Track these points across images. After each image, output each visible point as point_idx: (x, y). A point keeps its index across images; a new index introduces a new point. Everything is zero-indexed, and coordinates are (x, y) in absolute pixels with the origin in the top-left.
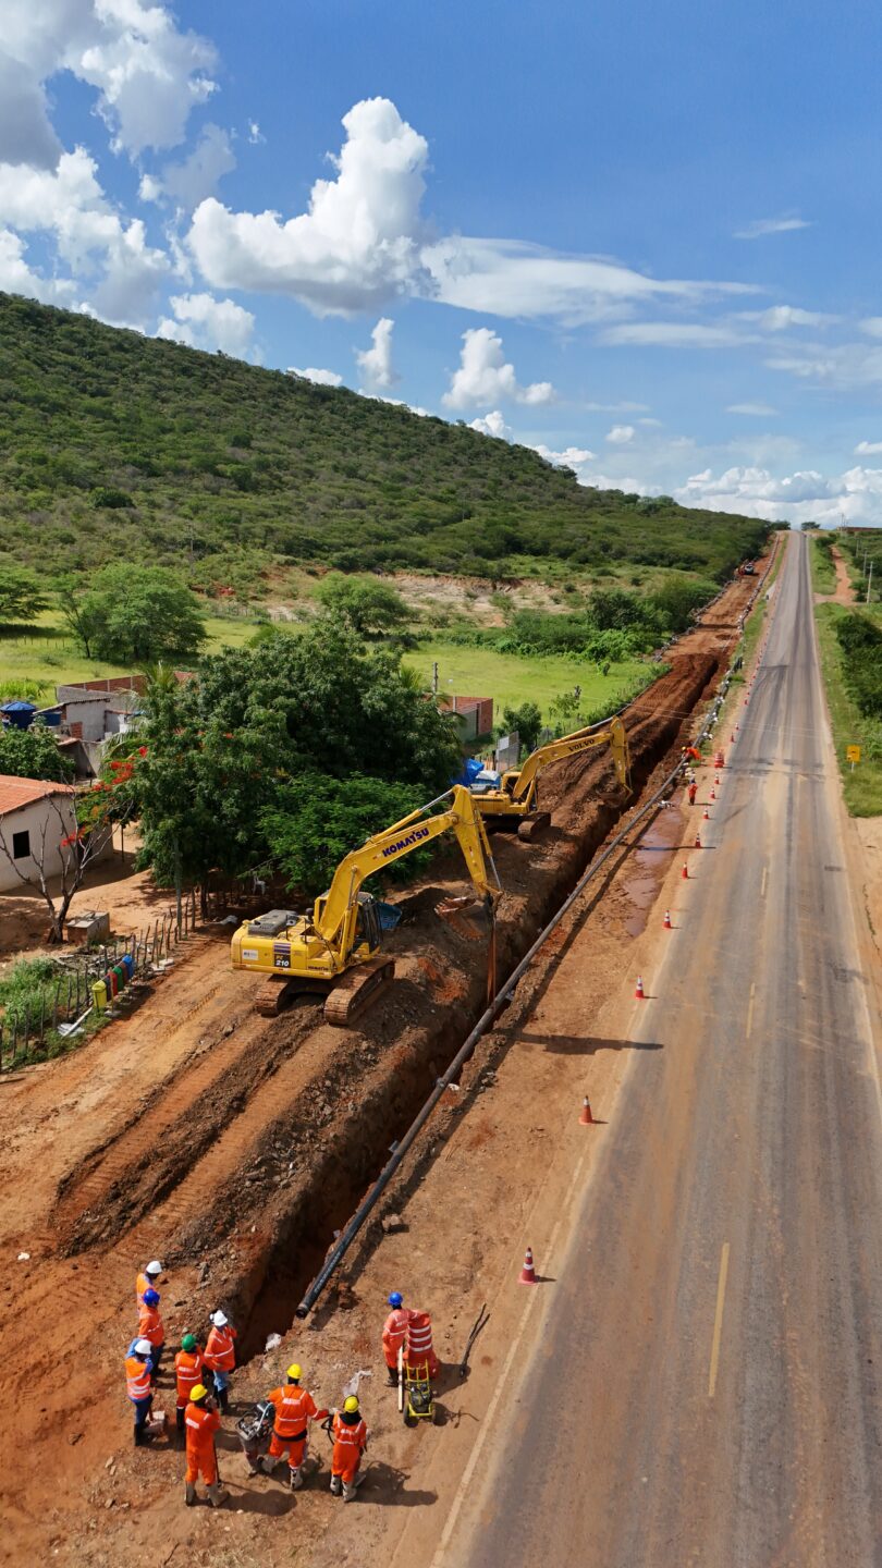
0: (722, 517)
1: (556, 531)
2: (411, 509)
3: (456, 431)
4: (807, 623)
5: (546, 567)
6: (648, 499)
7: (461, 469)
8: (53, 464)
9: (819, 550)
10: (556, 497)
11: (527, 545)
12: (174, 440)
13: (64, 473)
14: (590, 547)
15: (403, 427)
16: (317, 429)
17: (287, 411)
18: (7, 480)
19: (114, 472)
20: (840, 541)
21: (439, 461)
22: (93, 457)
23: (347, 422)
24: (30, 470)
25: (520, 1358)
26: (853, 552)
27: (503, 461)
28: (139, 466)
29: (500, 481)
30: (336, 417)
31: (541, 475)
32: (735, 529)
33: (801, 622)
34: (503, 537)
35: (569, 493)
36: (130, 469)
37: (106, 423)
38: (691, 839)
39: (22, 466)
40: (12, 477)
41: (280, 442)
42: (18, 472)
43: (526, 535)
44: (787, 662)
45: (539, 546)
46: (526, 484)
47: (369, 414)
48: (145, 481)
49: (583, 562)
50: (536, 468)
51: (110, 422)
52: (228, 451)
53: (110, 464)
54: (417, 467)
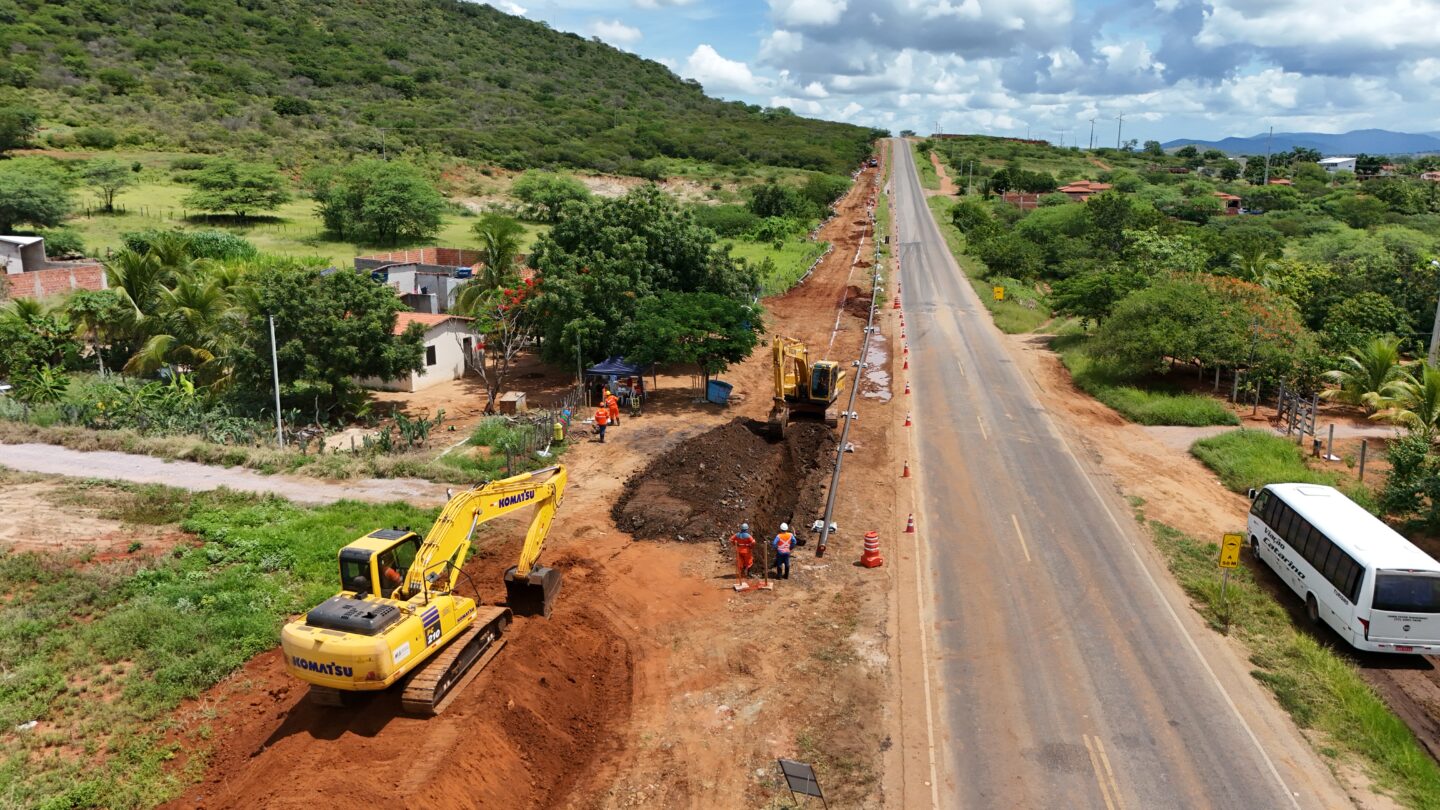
0: (835, 127)
1: (698, 136)
2: (566, 116)
3: (592, 46)
4: (925, 212)
5: (695, 168)
6: (769, 109)
7: (601, 82)
8: (229, 74)
9: (920, 154)
10: (688, 107)
11: (676, 149)
12: (338, 53)
13: (241, 82)
14: (731, 151)
15: (545, 42)
16: (466, 43)
17: (436, 26)
18: (187, 89)
19: (287, 82)
20: (936, 146)
21: (581, 74)
22: (265, 68)
23: (494, 37)
24: (208, 79)
25: (923, 556)
26: (949, 155)
27: (636, 73)
28: (310, 76)
29: (636, 93)
30: (483, 32)
31: (672, 87)
32: (847, 136)
33: (920, 211)
34: (654, 142)
35: (699, 104)
36: (303, 79)
37: (269, 35)
38: (899, 349)
39: (200, 75)
40: (192, 86)
41: (434, 55)
42: (198, 81)
43: (674, 140)
44: (919, 240)
45: (686, 150)
46: (660, 95)
47: (513, 30)
48: (317, 90)
49: (726, 164)
50: (668, 81)
51: (272, 35)
52: (389, 63)
53: (280, 73)
54: (562, 79)
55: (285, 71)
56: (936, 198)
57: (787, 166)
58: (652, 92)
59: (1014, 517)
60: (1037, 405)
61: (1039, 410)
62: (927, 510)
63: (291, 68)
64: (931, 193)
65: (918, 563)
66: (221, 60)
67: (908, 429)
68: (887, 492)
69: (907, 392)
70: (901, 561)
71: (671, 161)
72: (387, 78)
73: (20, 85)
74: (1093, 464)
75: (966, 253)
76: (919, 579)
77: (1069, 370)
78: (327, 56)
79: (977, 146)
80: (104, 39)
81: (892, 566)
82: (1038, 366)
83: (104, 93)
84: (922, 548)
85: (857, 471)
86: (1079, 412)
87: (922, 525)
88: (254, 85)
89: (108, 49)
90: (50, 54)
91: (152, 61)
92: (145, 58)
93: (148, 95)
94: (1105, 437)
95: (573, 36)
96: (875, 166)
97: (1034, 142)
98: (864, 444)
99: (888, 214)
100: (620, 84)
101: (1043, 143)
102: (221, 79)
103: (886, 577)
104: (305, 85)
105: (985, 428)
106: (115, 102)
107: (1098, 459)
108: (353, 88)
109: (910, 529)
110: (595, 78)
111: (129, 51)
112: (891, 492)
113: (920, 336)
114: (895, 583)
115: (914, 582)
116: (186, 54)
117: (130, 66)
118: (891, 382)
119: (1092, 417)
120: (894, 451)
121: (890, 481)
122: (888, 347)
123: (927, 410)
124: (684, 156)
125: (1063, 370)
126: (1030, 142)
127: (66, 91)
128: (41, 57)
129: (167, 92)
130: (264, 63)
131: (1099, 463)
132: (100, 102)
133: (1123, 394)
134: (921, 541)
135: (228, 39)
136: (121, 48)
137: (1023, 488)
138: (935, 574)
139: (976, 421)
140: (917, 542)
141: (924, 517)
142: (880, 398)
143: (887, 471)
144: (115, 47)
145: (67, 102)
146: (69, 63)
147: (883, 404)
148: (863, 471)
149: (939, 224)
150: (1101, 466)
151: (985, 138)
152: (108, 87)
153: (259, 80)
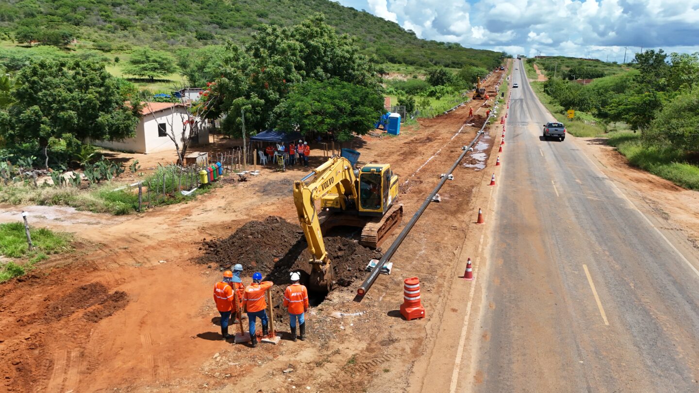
0: (483, 52)
1: (408, 53)
3: (361, 14)
4: (528, 87)
5: (405, 68)
6: (449, 43)
7: (364, 30)
8: (178, 22)
9: (527, 65)
10: (407, 42)
11: (396, 59)
12: (234, 14)
13: (183, 25)
14: (425, 60)
15: (337, 11)
16: (298, 12)
17: (284, 4)
18: (157, 29)
19: (206, 27)
20: (537, 61)
21: (354, 26)
22: (197, 20)
23: (312, 9)
24: (167, 24)
25: (475, 309)
26: (543, 64)
27: (383, 27)
28: (218, 24)
29: (381, 36)
30: (307, 7)
31: (400, 33)
32: (489, 56)
33: (525, 87)
34: (385, 55)
35: (412, 41)
36: (214, 25)
37: (202, 6)
38: (499, 142)
39: (165, 23)
40: (160, 27)
41: (282, 17)
42: (163, 25)
43: (395, 55)
44: (523, 98)
45: (401, 60)
46: (393, 37)
47: (322, 6)
48: (219, 30)
49: (421, 66)
50: (398, 30)
51: (204, 5)
52: (258, 19)
53: (204, 23)
54: (344, 28)
55: (206, 21)
56: (535, 82)
57: (454, 67)
58: (389, 35)
59: (585, 267)
60: (601, 175)
61: (603, 178)
62: (492, 256)
63: (209, 20)
64: (532, 80)
65: (467, 318)
66: (177, 17)
67: (492, 187)
68: (458, 236)
69: (497, 164)
70: (448, 314)
71: (393, 65)
72: (255, 26)
73: (77, 24)
74: (661, 220)
75: (550, 103)
76: (462, 342)
77: (625, 155)
78: (228, 16)
79: (560, 61)
80: (123, 6)
81: (435, 319)
82: (600, 153)
83: (116, 29)
84: (477, 298)
85: (437, 217)
86: (638, 181)
87: (483, 272)
88: (190, 27)
89: (125, 11)
90: (96, 12)
91: (143, 16)
92: (140, 14)
93: (137, 30)
94: (666, 199)
95: (352, 9)
96: (503, 70)
97: (592, 60)
98: (451, 197)
99: (507, 88)
100: (373, 31)
101: (597, 61)
102: (174, 24)
103: (423, 335)
104: (215, 28)
105: (558, 188)
106: (120, 33)
107: (666, 217)
108: (239, 30)
109: (467, 275)
110: (361, 29)
111: (134, 11)
112: (462, 235)
113: (515, 136)
114: (430, 346)
115: (454, 347)
116: (161, 13)
117: (132, 17)
118: (487, 160)
119: (650, 185)
120: (476, 203)
121: (464, 225)
122: (491, 142)
123: (511, 176)
124: (400, 63)
125: (620, 156)
126: (590, 60)
127: (98, 28)
128: (91, 13)
129: (147, 30)
130: (197, 18)
131: (666, 219)
132: (113, 33)
133: (677, 168)
134: (478, 290)
135: (183, 7)
136: (131, 10)
137: (593, 238)
138: (484, 336)
139: (550, 184)
140: (473, 289)
141: (488, 262)
142: (476, 168)
143: (465, 217)
144: (128, 10)
145: (96, 32)
146: (102, 15)
147: (477, 171)
148: (443, 217)
149: (536, 92)
150: (669, 221)
151: (564, 57)
152: (118, 26)
153: (192, 25)
